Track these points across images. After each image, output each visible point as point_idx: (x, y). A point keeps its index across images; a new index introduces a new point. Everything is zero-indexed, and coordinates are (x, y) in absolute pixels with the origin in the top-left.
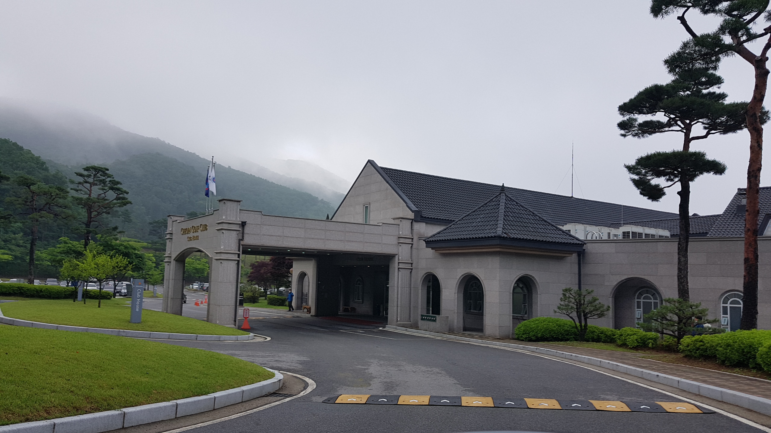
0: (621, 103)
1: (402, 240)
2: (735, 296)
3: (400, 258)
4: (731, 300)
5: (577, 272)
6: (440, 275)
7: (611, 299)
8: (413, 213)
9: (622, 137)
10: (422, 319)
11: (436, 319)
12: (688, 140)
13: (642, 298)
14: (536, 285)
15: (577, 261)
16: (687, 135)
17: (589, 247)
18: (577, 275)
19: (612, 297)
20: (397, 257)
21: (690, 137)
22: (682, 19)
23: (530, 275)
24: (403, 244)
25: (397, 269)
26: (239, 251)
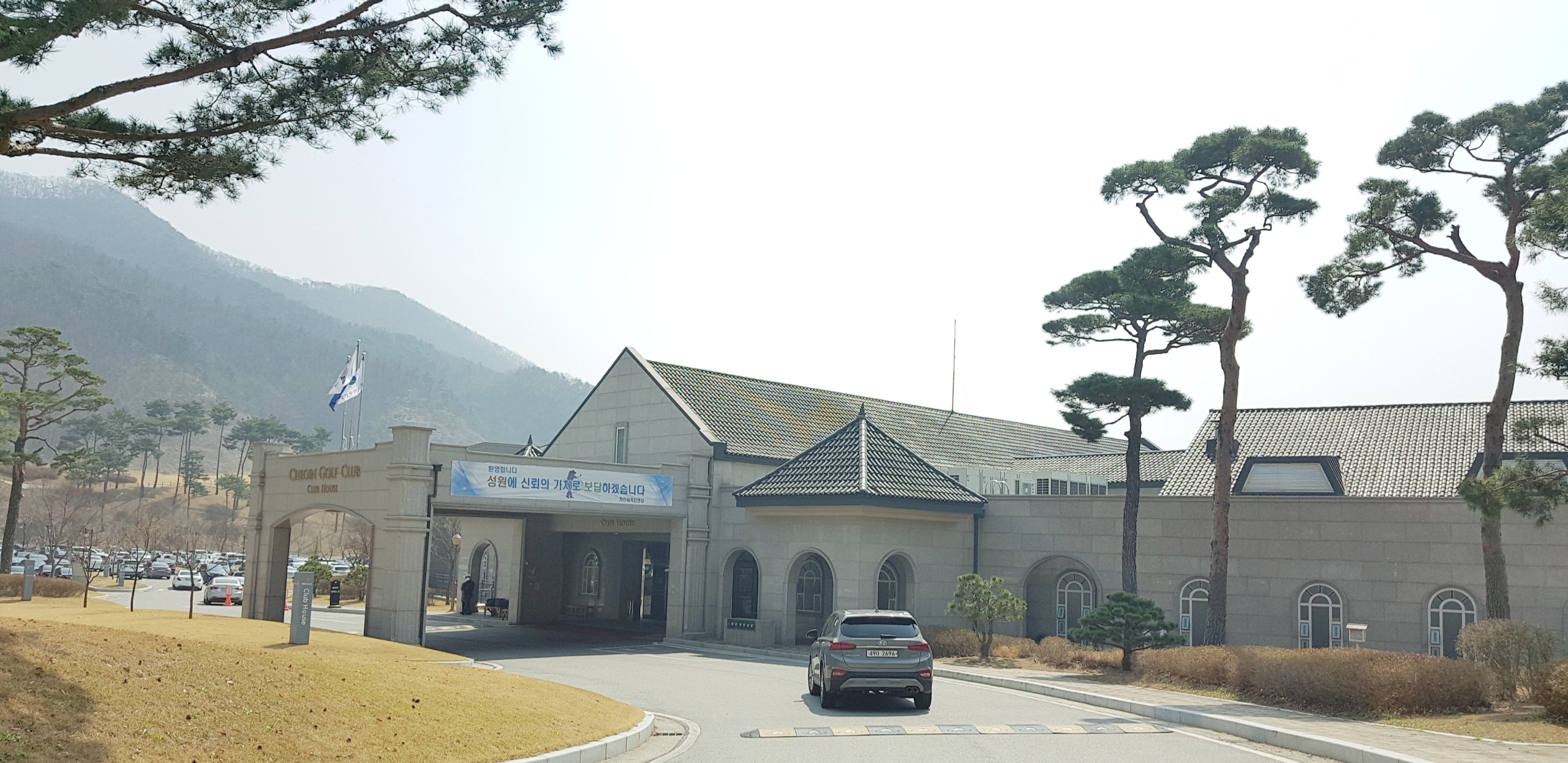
0: (1048, 293)
1: (694, 493)
2: (1200, 585)
3: (690, 523)
4: (1194, 591)
5: (972, 546)
6: (759, 552)
7: (1022, 589)
8: (713, 447)
9: (1050, 345)
10: (730, 627)
11: (754, 626)
12: (1141, 355)
13: (1067, 588)
14: (912, 571)
15: (972, 528)
16: (1140, 346)
17: (991, 506)
18: (972, 552)
19: (1024, 587)
20: (685, 521)
21: (1145, 351)
22: (1142, 207)
23: (906, 554)
24: (696, 500)
25: (684, 542)
26: (429, 516)
